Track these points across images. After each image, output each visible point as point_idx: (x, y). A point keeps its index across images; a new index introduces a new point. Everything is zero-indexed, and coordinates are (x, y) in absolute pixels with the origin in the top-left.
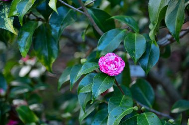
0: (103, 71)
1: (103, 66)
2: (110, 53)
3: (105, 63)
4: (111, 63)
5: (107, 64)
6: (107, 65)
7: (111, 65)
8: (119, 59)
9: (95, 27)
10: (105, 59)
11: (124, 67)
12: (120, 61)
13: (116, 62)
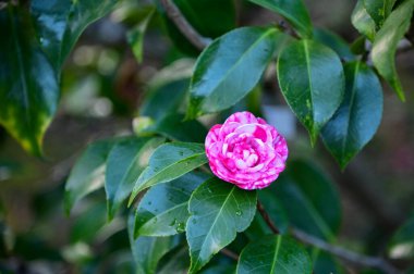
0: (221, 173)
1: (220, 156)
2: (238, 114)
3: (225, 147)
4: (243, 148)
5: (230, 149)
6: (230, 155)
7: (246, 153)
8: (268, 132)
9: (177, 21)
10: (225, 135)
11: (285, 157)
12: (270, 139)
13: (259, 141)
